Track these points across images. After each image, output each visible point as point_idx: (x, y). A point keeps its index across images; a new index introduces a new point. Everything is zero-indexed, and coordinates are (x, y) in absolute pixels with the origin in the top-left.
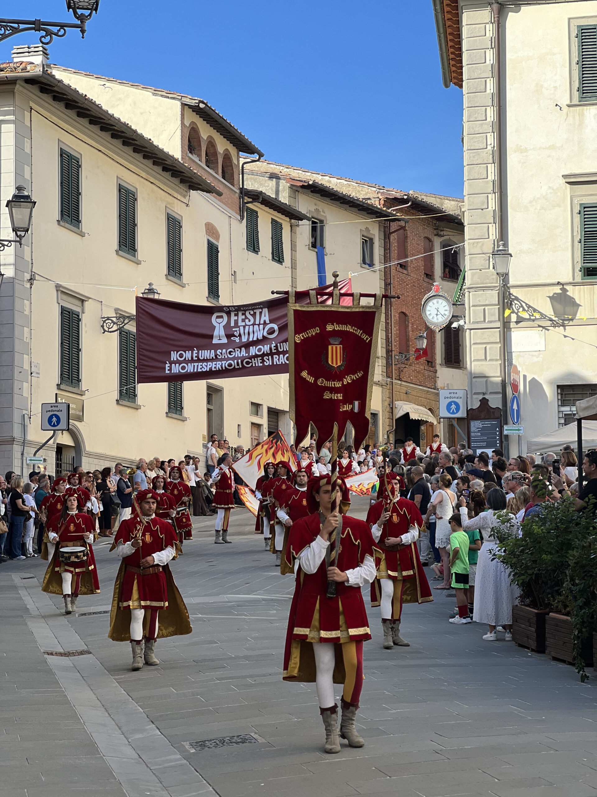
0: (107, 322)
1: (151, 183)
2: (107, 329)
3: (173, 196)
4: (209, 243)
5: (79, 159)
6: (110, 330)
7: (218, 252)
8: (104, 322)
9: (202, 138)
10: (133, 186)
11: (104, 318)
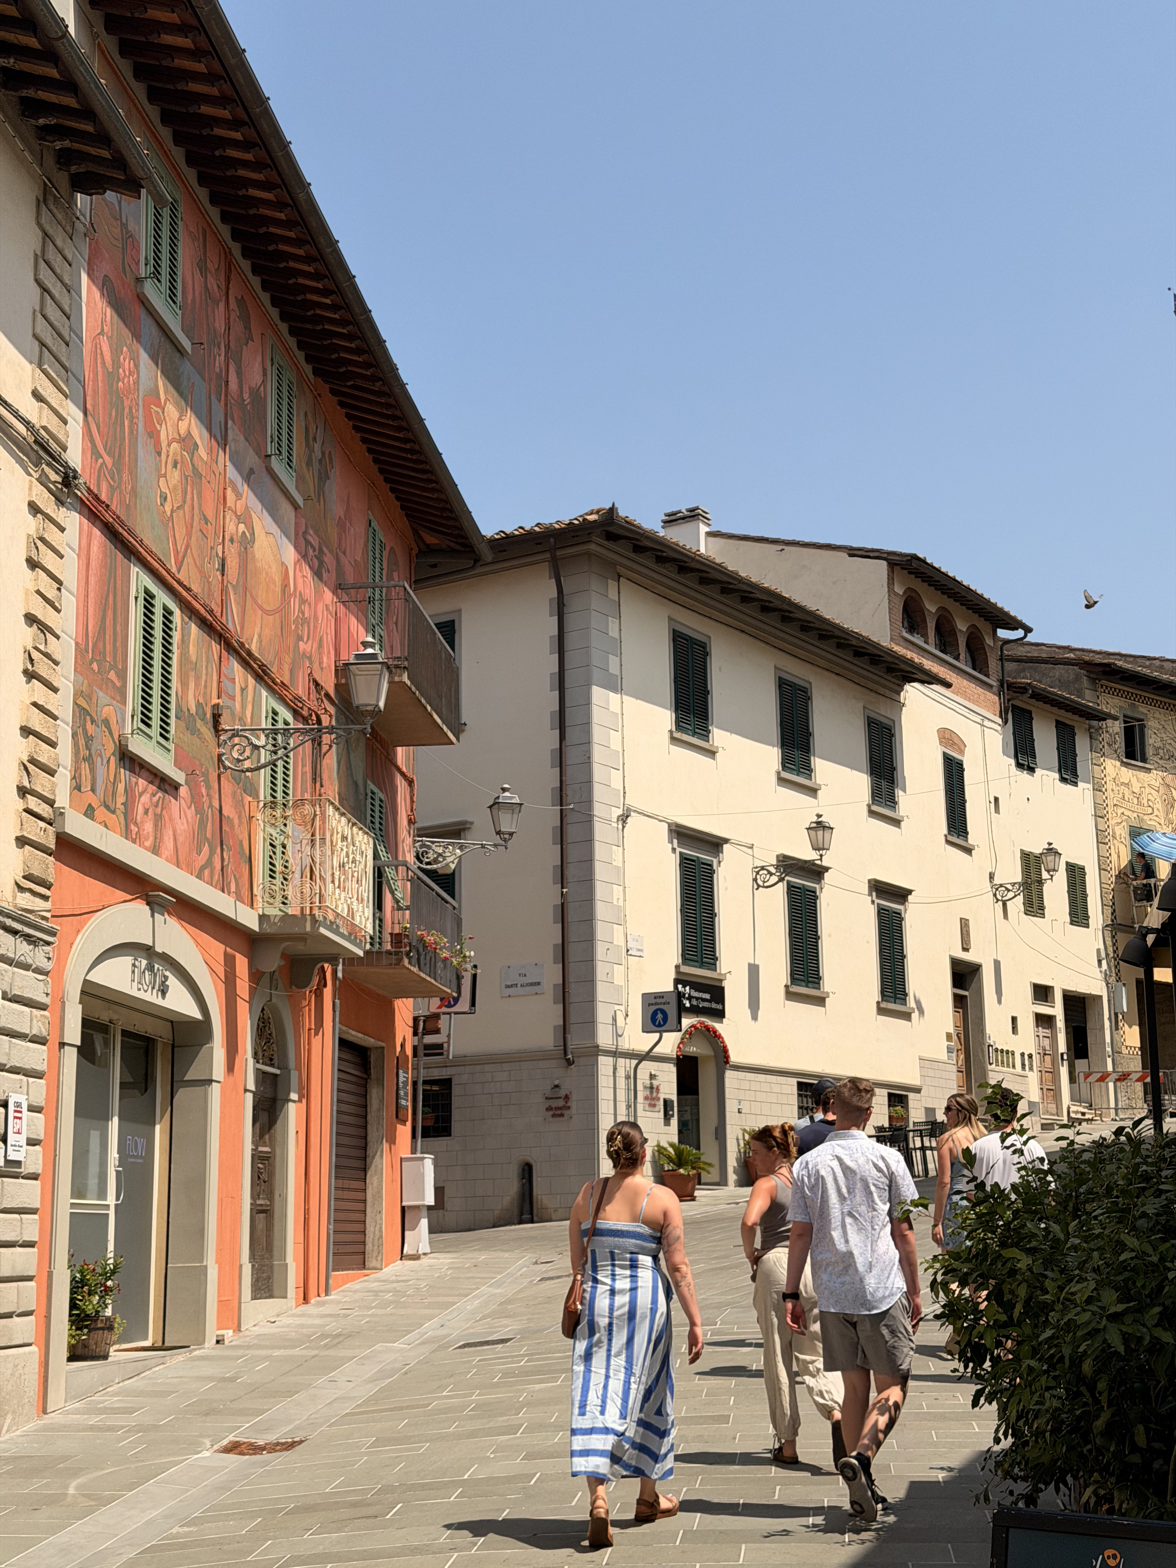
0: (761, 873)
1: (837, 674)
2: (761, 883)
3: (876, 692)
4: (946, 756)
5: (706, 644)
6: (766, 884)
7: (963, 770)
8: (758, 873)
9: (928, 610)
10: (804, 680)
11: (756, 868)
